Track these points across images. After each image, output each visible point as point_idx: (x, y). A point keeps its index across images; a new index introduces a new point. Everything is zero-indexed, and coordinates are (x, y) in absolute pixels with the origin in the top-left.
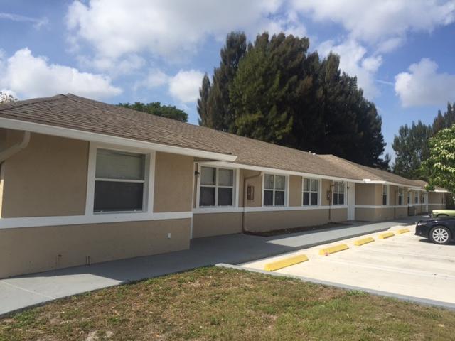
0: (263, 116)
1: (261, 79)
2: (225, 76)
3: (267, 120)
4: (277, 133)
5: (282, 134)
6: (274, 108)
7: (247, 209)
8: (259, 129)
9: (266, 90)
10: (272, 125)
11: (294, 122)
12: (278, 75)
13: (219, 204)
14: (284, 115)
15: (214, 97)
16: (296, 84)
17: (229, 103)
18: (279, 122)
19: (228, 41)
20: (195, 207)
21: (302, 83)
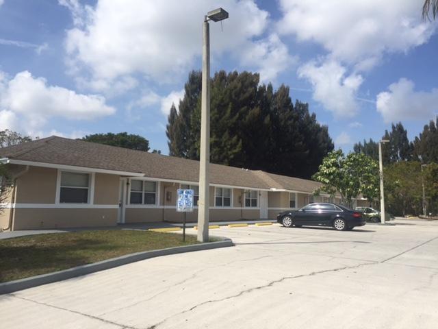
0: (217, 139)
1: (216, 109)
2: (187, 107)
3: (221, 143)
4: (229, 153)
5: (234, 153)
6: (226, 133)
7: (166, 207)
8: (215, 150)
9: (220, 118)
10: (225, 146)
11: (243, 144)
12: (230, 106)
13: (145, 203)
14: (235, 138)
15: (178, 125)
16: (246, 113)
17: (191, 128)
18: (231, 144)
19: (190, 79)
20: (127, 203)
21: (251, 112)
